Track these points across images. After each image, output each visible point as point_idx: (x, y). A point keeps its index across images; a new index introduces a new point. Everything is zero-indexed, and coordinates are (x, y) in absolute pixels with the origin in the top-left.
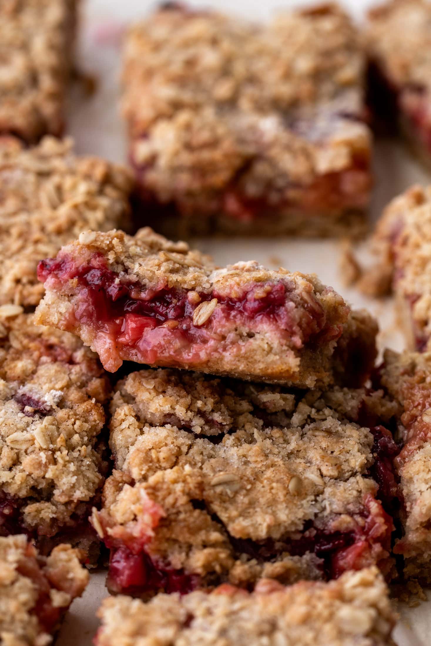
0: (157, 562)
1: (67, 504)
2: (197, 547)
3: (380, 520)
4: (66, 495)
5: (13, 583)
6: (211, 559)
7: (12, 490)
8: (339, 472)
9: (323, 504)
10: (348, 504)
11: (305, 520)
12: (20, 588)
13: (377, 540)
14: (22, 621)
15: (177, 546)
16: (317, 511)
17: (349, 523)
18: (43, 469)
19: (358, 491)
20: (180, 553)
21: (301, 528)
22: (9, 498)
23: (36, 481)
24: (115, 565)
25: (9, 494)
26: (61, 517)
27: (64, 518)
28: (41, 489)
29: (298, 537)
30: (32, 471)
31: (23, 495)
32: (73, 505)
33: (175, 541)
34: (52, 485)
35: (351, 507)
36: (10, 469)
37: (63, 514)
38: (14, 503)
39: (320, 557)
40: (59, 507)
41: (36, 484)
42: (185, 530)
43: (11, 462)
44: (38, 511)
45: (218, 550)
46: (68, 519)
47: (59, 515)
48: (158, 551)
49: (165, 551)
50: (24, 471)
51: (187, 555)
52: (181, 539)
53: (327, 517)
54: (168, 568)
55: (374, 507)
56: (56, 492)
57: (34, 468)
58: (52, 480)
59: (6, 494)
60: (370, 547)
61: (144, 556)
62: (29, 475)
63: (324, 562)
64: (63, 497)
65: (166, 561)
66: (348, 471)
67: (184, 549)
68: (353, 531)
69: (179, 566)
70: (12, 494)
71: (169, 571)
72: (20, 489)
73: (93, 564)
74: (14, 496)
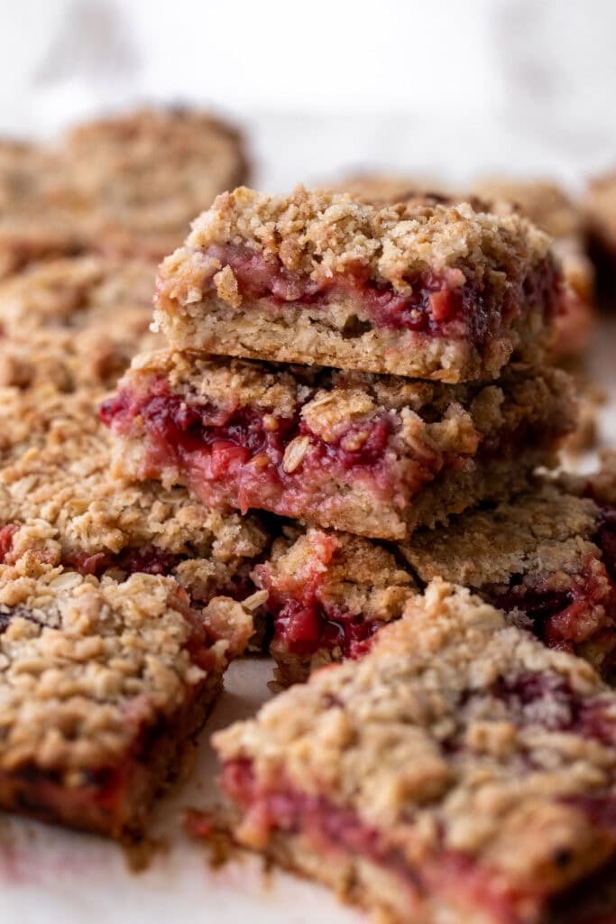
0: (332, 609)
1: (228, 561)
2: (378, 587)
3: (602, 580)
4: (226, 548)
5: (161, 616)
6: (396, 597)
7: (162, 543)
8: (553, 533)
9: (535, 562)
10: (565, 562)
11: (511, 573)
12: (169, 621)
13: (599, 602)
14: (171, 653)
15: (355, 588)
16: (527, 566)
17: (566, 581)
18: (201, 518)
19: (577, 552)
20: (359, 596)
21: (507, 581)
22: (158, 553)
23: (192, 534)
24: (281, 621)
25: (160, 548)
26: (221, 576)
27: (224, 579)
28: (198, 543)
29: (504, 590)
30: (189, 521)
31: (176, 549)
32: (235, 563)
33: (353, 582)
34: (212, 538)
35: (569, 566)
36: (162, 523)
37: (223, 573)
38: (165, 560)
39: (531, 618)
40: (218, 564)
41: (192, 538)
42: (365, 565)
43: (163, 515)
44: (194, 569)
45: (404, 588)
46: (228, 579)
47: (218, 573)
48: (332, 595)
49: (341, 596)
50: (178, 523)
51: (368, 597)
52: (359, 577)
53: (538, 575)
54: (345, 615)
55: (596, 565)
56: (215, 544)
57: (191, 518)
58: (212, 533)
59: (155, 549)
60: (591, 608)
61: (316, 604)
62: (185, 527)
63: (534, 623)
64: (224, 550)
65: (343, 607)
66: (565, 532)
67: (364, 589)
68: (569, 590)
69: (358, 610)
70: (163, 548)
71: (346, 619)
72: (172, 542)
73: (259, 646)
74: (165, 551)
